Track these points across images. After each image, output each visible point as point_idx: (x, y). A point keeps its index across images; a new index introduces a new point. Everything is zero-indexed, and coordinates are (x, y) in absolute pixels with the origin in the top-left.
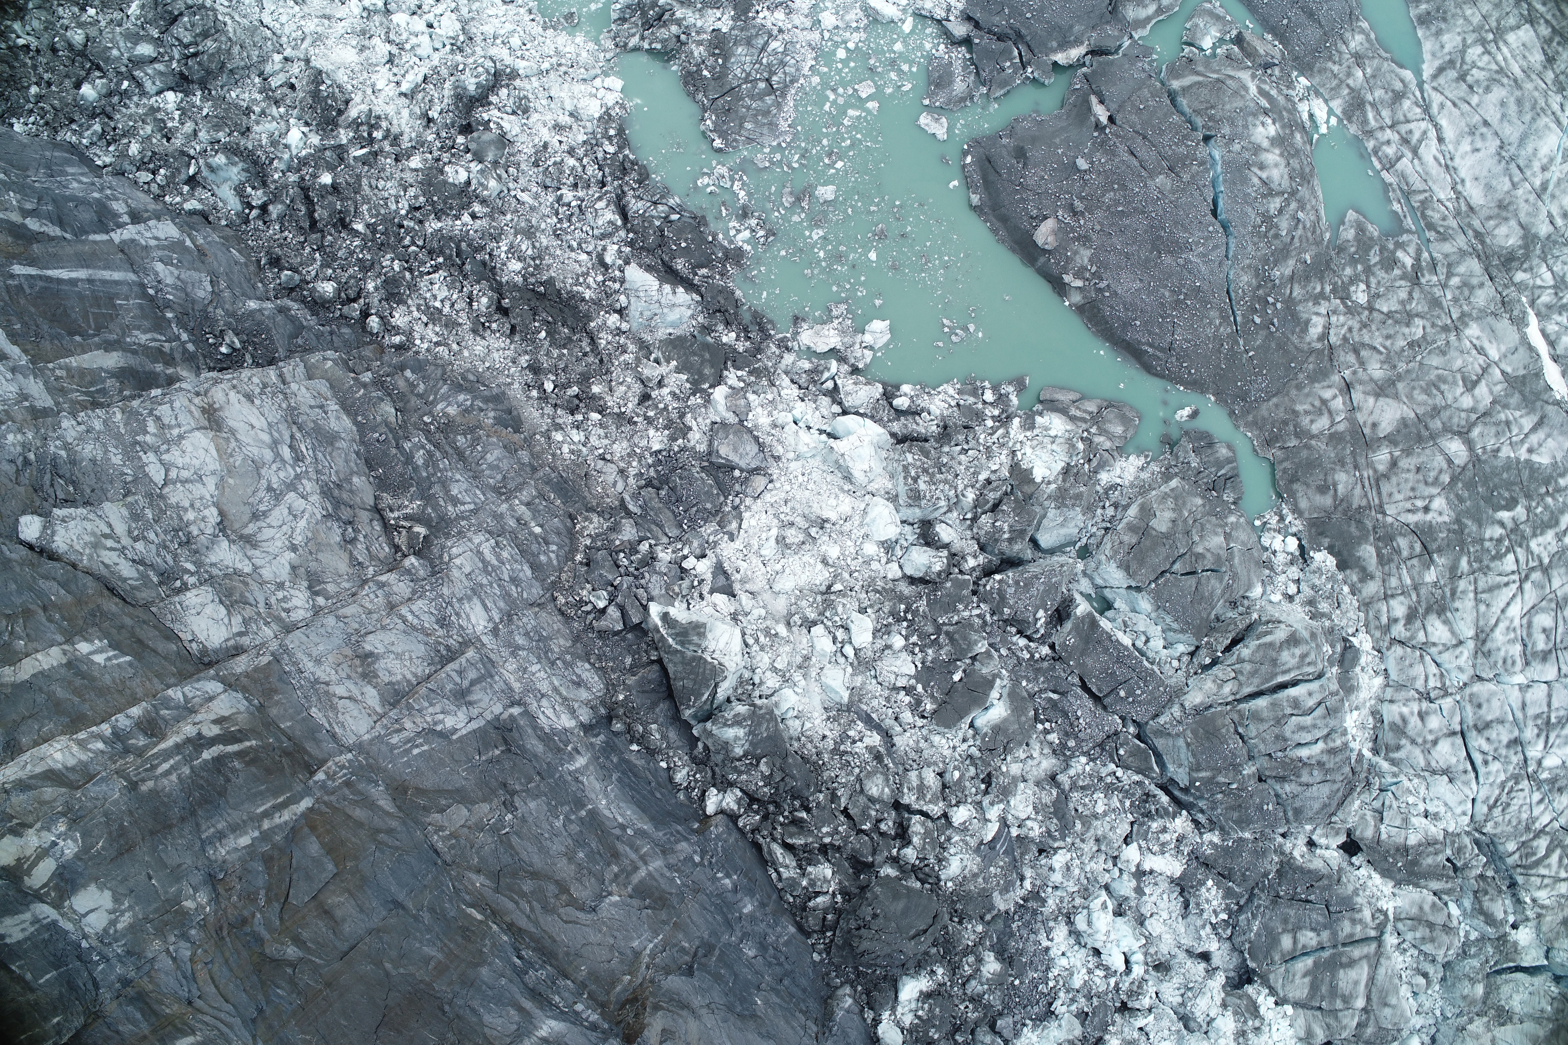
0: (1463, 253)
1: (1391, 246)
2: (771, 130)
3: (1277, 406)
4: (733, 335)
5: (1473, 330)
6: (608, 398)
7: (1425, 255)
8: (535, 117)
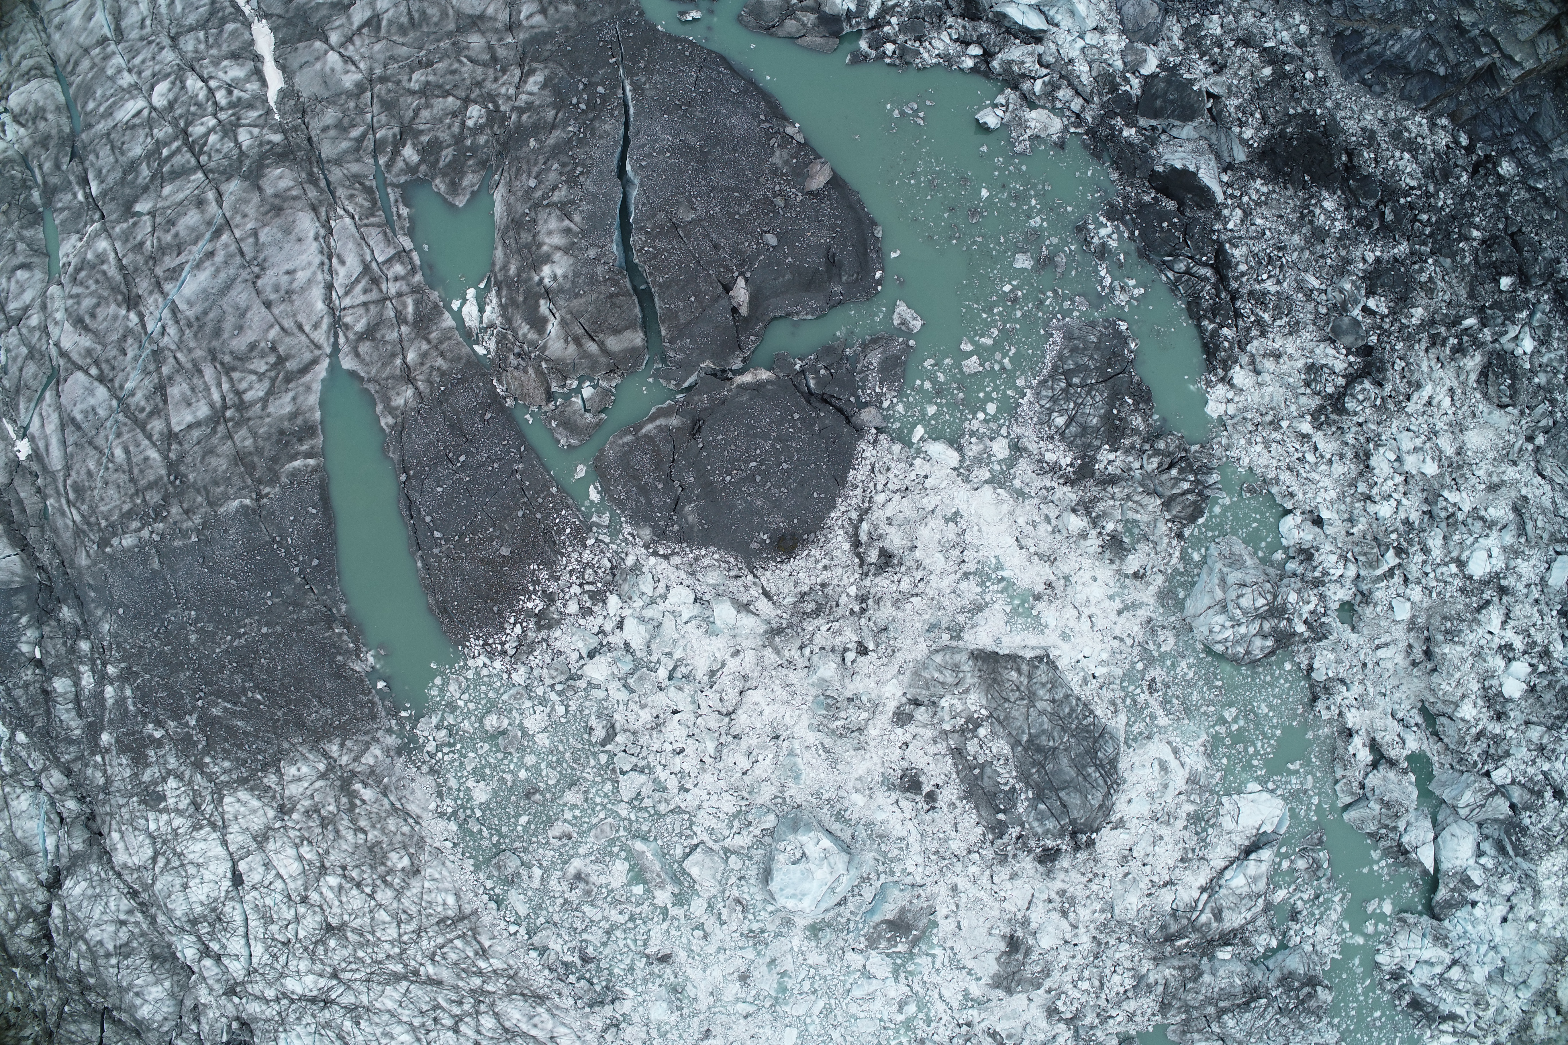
0: (338, 162)
1: (423, 168)
2: (1071, 333)
3: (594, 14)
4: (1125, 133)
5: (350, 80)
6: (1257, 62)
7: (382, 161)
8: (1300, 364)
